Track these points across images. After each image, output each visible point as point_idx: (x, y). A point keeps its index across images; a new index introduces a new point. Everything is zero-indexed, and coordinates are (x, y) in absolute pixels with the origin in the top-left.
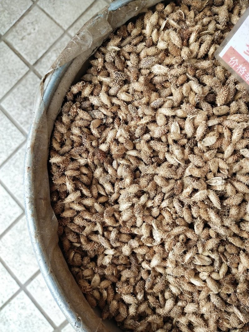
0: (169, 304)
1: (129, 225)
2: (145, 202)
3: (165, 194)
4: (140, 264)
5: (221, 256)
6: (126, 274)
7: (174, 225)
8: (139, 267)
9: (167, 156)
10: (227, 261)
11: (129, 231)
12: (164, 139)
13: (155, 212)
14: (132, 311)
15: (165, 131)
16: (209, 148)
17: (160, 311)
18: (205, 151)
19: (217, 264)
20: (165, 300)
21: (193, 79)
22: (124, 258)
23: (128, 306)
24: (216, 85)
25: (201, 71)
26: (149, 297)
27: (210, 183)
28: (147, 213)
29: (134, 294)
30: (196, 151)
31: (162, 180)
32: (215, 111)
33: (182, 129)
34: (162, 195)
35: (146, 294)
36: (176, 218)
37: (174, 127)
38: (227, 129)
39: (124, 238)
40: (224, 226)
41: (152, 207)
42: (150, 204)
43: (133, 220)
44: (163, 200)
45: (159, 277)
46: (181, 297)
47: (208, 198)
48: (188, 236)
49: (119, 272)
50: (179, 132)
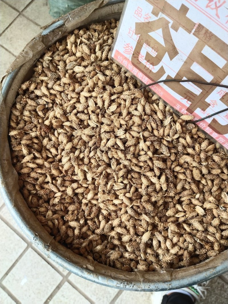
0: (103, 223)
1: (70, 173)
2: (78, 154)
3: (91, 147)
4: (81, 201)
5: (130, 181)
6: (71, 208)
7: (99, 166)
8: (80, 203)
9: (89, 122)
10: (134, 184)
11: (70, 178)
12: (86, 111)
13: (86, 160)
14: (77, 232)
15: (85, 106)
16: (113, 113)
17: (98, 231)
18: (111, 115)
19: (128, 187)
20: (100, 222)
21: (99, 72)
22: (69, 198)
23: (74, 229)
24: (113, 74)
25: (103, 68)
26: (88, 222)
27: (116, 134)
28: (80, 163)
29: (77, 220)
30: (106, 116)
31: (86, 137)
32: (114, 90)
33: (96, 104)
34: (89, 148)
35: (86, 220)
36: (99, 161)
37: (91, 102)
38: (123, 100)
39: (67, 183)
40: (127, 159)
41: (83, 158)
42: (82, 156)
43: (72, 169)
44: (90, 152)
45: (94, 207)
46: (110, 217)
47: (116, 144)
48: (108, 172)
49: (66, 208)
50: (95, 106)
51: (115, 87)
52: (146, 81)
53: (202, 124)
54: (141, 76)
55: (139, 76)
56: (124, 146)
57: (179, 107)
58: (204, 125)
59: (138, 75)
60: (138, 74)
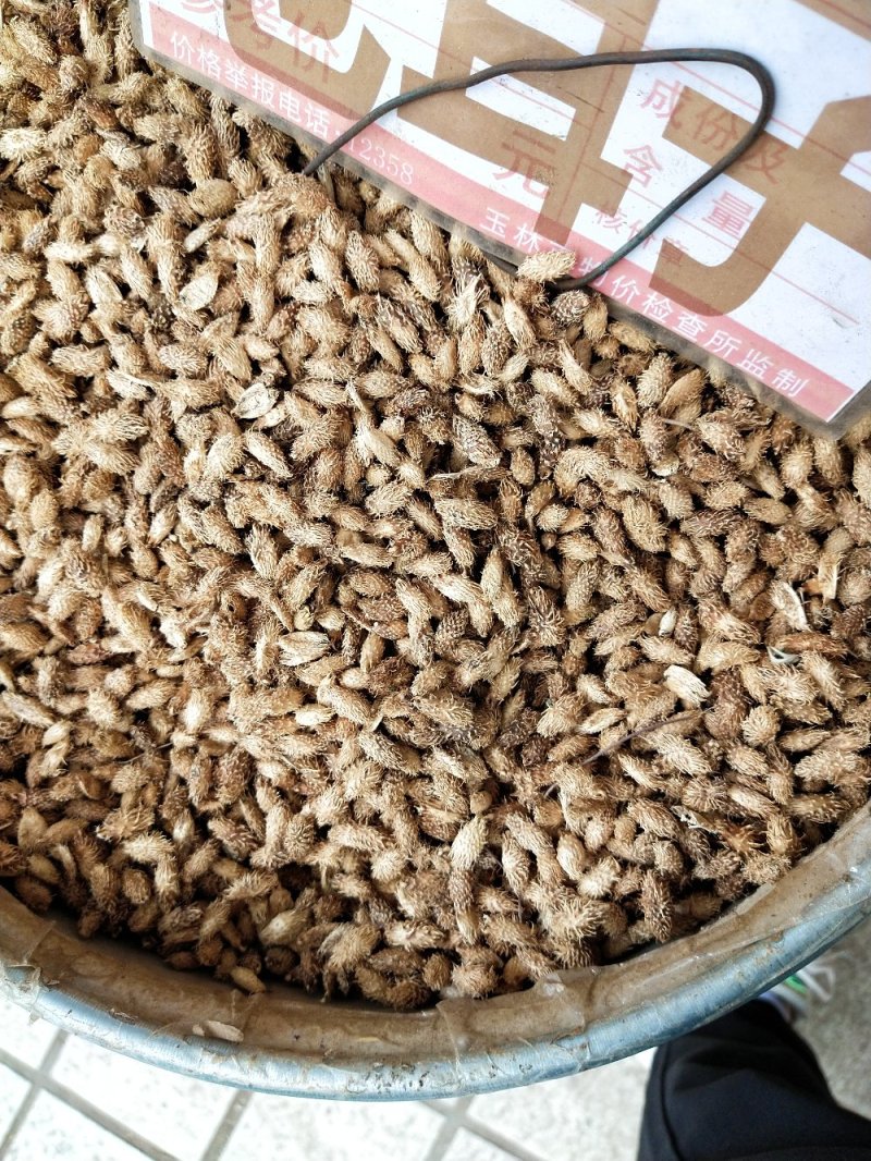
0: (275, 815)
1: (84, 627)
2: (97, 539)
3: (148, 496)
5: (351, 616)
6: (125, 780)
7: (198, 573)
8: (164, 750)
9: (112, 378)
10: (371, 623)
11: (96, 653)
12: (86, 332)
13: (141, 558)
14: (164, 880)
15: (78, 309)
16: (208, 314)
17: (262, 857)
18: (200, 324)
19: (347, 642)
20: (261, 816)
21: (113, 136)
22: (110, 739)
24: (169, 128)
25: (127, 109)
26: (211, 825)
27: (242, 413)
28: (119, 575)
29: (161, 828)
30: (178, 332)
31: (108, 452)
32: (192, 204)
33: (125, 289)
34: (141, 502)
35: (200, 822)
36: (194, 550)
37: (98, 285)
38: (238, 242)
39: (85, 677)
41: (127, 549)
42: (114, 543)
43: (90, 611)
44: (149, 518)
45: (227, 755)
46: (304, 788)
47: (249, 456)
48: (244, 594)
49: (105, 785)
50: (119, 297)
51: (191, 187)
52: (326, 128)
53: (623, 282)
54: (297, 107)
55: (289, 109)
56: (289, 461)
57: (500, 219)
58: (631, 289)
59: (281, 105)
60: (281, 99)
